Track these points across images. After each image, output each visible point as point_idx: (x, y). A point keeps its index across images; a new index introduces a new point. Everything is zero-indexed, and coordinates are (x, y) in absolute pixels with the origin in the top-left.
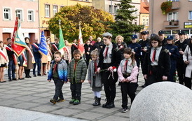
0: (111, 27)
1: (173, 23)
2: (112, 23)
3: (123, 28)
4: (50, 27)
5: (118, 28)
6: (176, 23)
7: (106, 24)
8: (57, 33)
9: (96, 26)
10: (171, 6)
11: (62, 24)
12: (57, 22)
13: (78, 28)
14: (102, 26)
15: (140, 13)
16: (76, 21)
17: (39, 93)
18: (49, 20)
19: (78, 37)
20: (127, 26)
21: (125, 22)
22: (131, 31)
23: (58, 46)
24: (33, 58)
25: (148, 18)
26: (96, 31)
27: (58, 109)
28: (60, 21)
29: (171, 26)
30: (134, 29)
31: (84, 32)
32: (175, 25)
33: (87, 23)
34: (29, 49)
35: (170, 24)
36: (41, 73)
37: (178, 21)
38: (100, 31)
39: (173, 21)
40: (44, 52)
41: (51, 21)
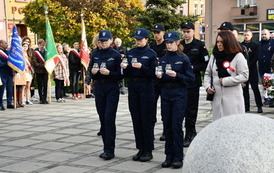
0: (139, 20)
2: (142, 13)
3: (160, 20)
4: (27, 20)
5: (151, 20)
6: (252, 11)
7: (130, 14)
8: (40, 30)
9: (111, 16)
11: (51, 13)
12: (41, 10)
13: (79, 21)
14: (123, 17)
16: (76, 8)
17: (12, 139)
18: (24, 5)
19: (80, 37)
20: (167, 18)
21: (165, 11)
22: (174, 26)
23: (44, 54)
25: (203, 3)
27: (49, 167)
28: (46, 8)
29: (244, 17)
30: (180, 22)
31: (90, 28)
32: (251, 14)
33: (96, 11)
35: (243, 12)
36: (15, 103)
37: (255, 8)
38: (118, 27)
39: (248, 7)
40: (17, 65)
41: (28, 8)
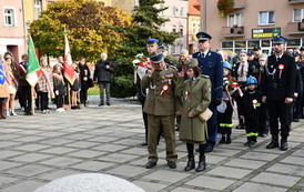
1: (236, 31)
6: (239, 30)
9: (106, 33)
10: (233, 4)
15: (189, 15)
26: (107, 41)
29: (233, 35)
32: (239, 33)
35: (232, 31)
37: (242, 28)
38: (113, 43)
39: (236, 27)
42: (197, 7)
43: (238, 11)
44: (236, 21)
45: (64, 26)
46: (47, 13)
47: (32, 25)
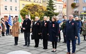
1: (76, 12)
10: (75, 5)
15: (63, 8)
24: (6, 27)
26: (40, 15)
34: (4, 23)
42: (66, 6)
43: (77, 7)
44: (76, 9)
45: (29, 11)
46: (25, 8)
47: (21, 11)
